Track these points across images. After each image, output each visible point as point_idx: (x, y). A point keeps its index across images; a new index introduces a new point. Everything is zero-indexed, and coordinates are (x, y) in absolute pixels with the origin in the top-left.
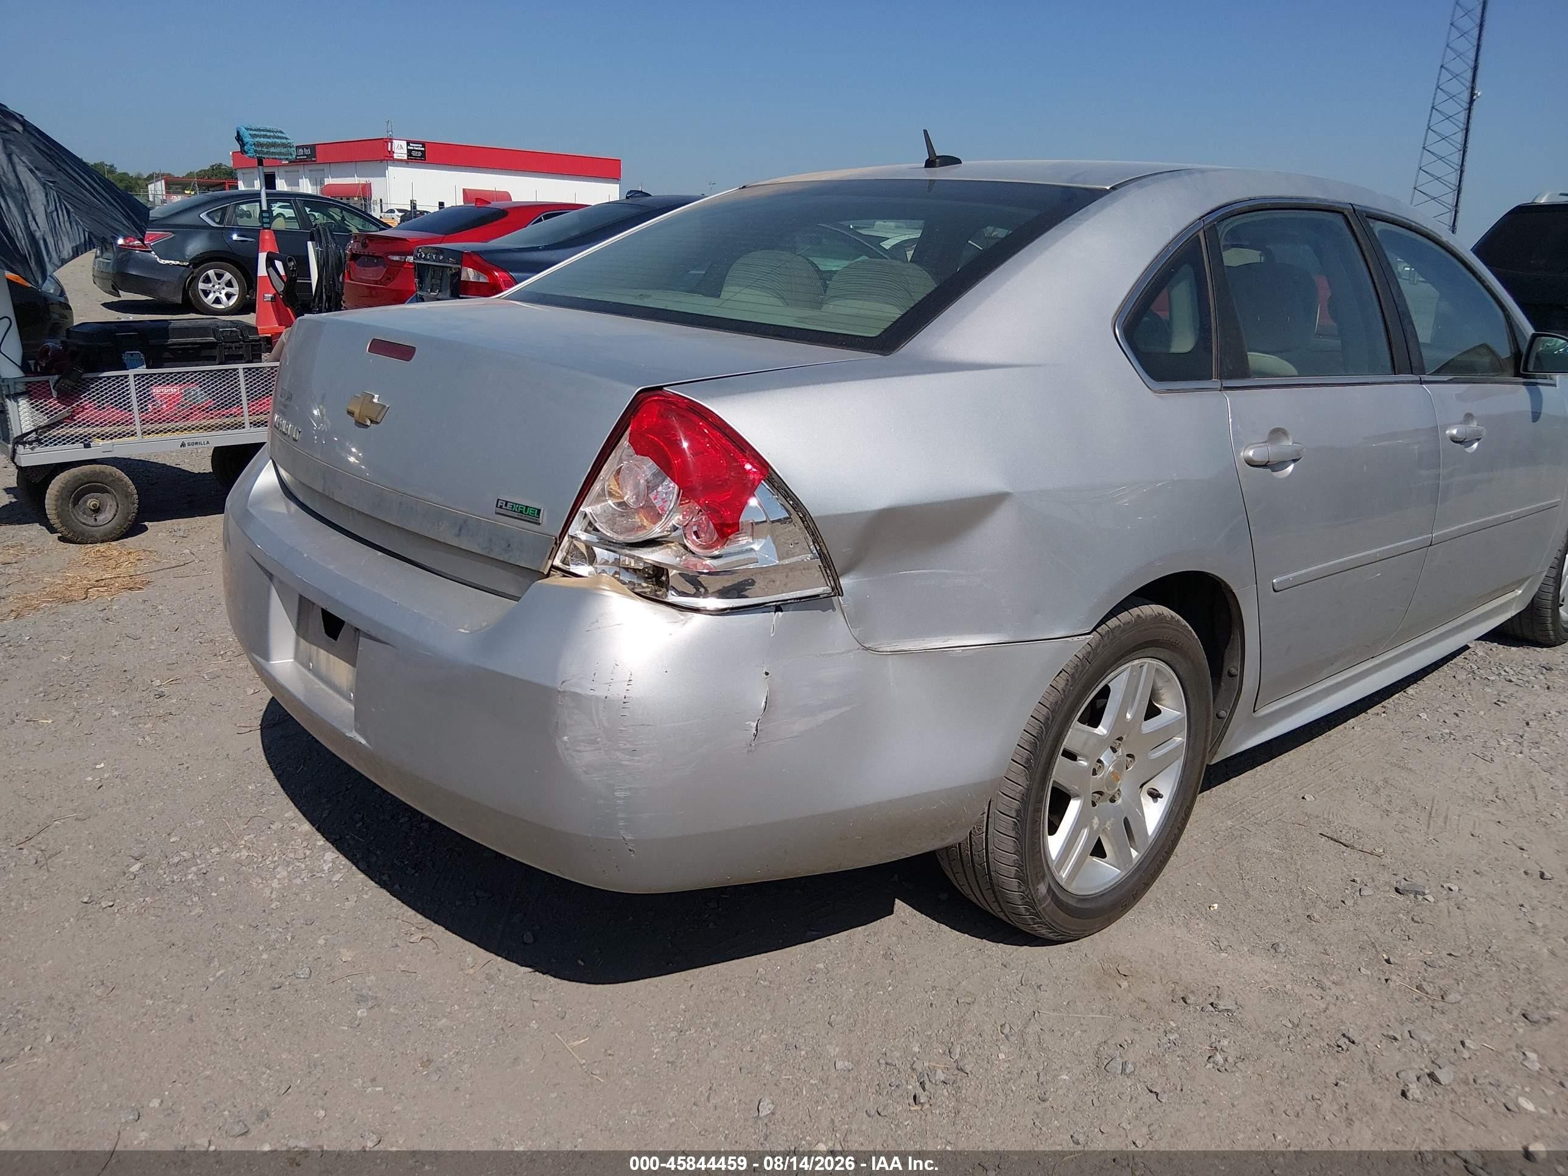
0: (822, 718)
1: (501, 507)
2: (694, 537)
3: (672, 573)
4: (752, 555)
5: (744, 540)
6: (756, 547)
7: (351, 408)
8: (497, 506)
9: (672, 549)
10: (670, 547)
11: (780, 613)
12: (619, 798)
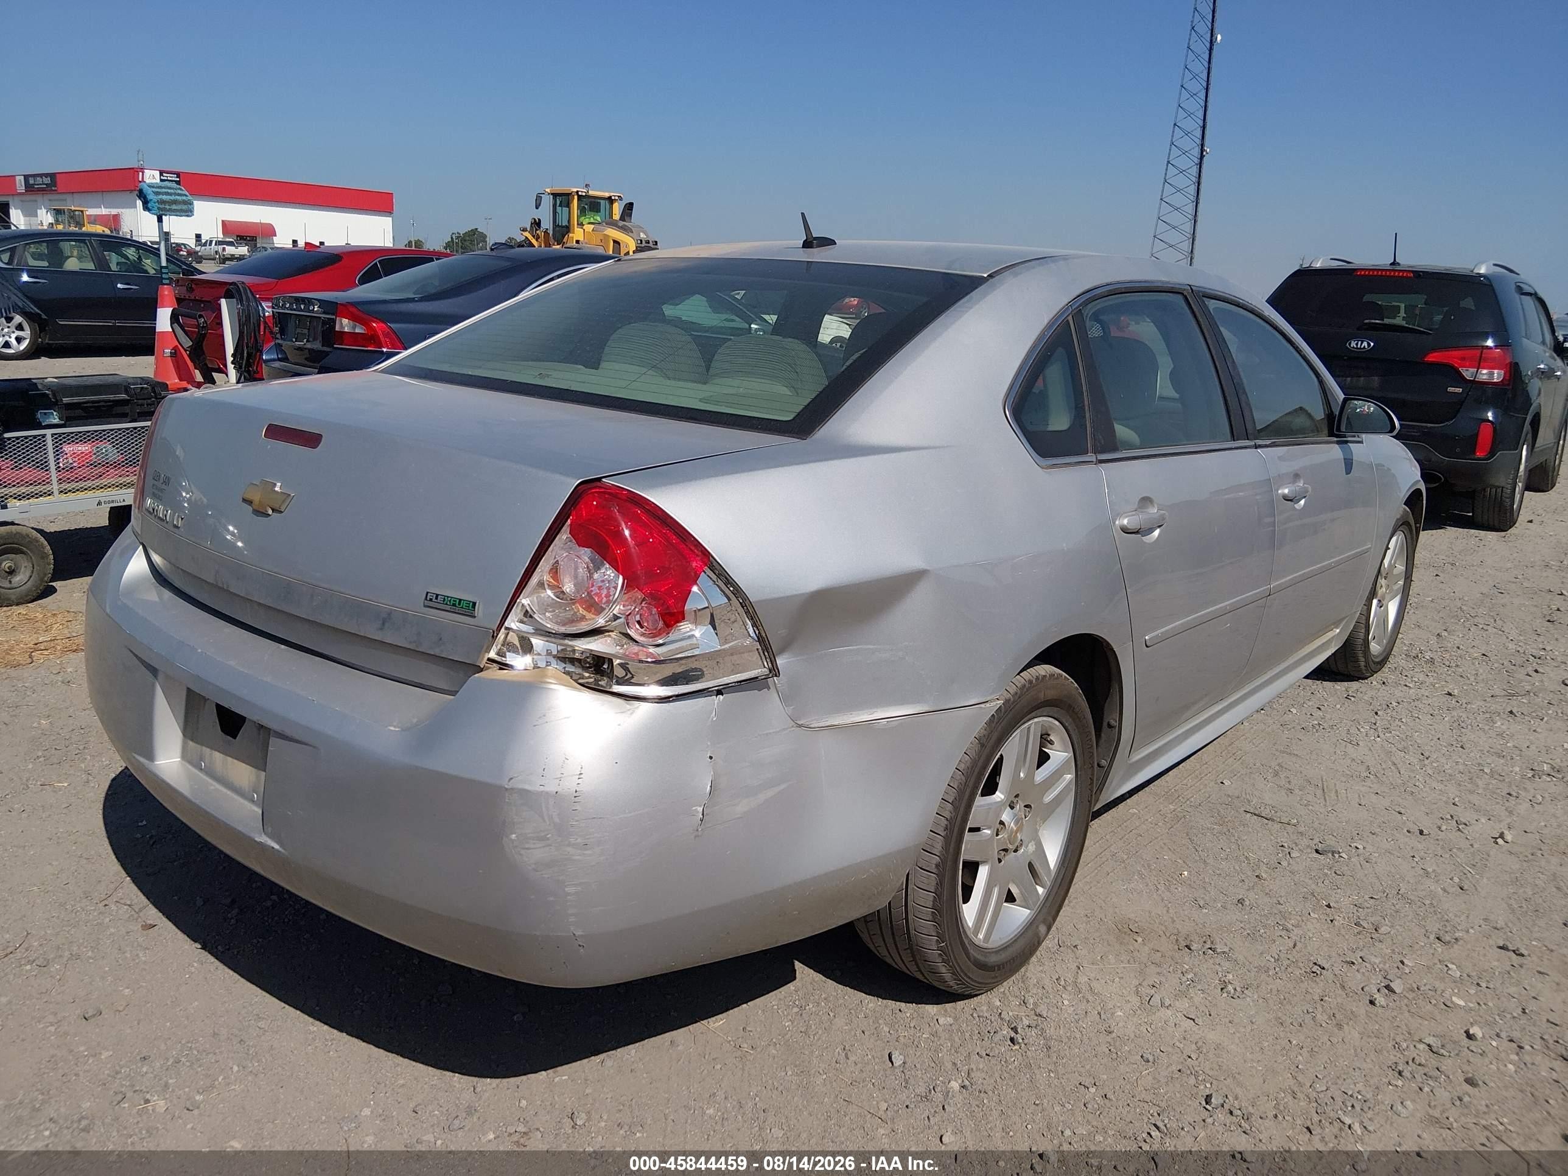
0: (762, 797)
1: (431, 600)
2: (638, 626)
3: (616, 662)
4: (694, 641)
5: (685, 627)
6: (697, 633)
7: (248, 496)
8: (426, 599)
9: (612, 638)
10: (609, 636)
11: (721, 696)
12: (569, 894)
